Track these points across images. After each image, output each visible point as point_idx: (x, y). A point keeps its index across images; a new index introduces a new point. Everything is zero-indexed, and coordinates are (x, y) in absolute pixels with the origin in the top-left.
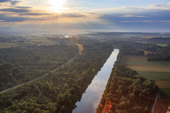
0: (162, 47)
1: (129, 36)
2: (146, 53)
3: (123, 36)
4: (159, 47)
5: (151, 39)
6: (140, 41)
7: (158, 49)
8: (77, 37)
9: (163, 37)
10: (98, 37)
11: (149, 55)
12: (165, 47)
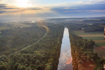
0: (90, 25)
1: (70, 20)
2: (83, 29)
3: (66, 20)
4: (89, 25)
5: (83, 21)
6: (77, 22)
7: (88, 26)
8: (39, 22)
9: (89, 20)
10: (52, 22)
11: (84, 30)
12: (91, 25)
